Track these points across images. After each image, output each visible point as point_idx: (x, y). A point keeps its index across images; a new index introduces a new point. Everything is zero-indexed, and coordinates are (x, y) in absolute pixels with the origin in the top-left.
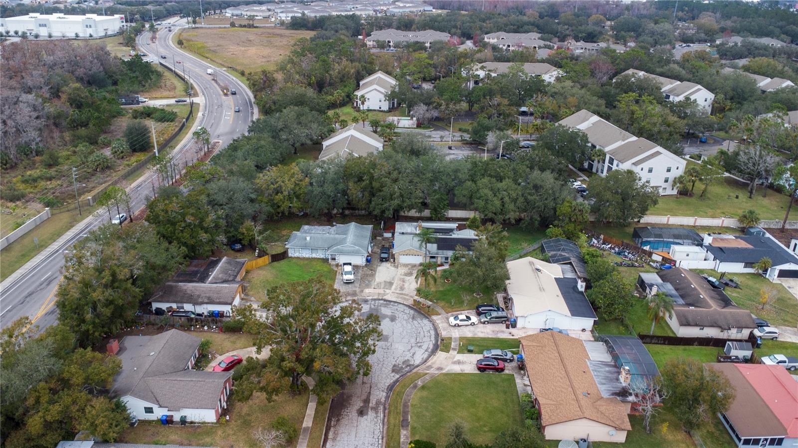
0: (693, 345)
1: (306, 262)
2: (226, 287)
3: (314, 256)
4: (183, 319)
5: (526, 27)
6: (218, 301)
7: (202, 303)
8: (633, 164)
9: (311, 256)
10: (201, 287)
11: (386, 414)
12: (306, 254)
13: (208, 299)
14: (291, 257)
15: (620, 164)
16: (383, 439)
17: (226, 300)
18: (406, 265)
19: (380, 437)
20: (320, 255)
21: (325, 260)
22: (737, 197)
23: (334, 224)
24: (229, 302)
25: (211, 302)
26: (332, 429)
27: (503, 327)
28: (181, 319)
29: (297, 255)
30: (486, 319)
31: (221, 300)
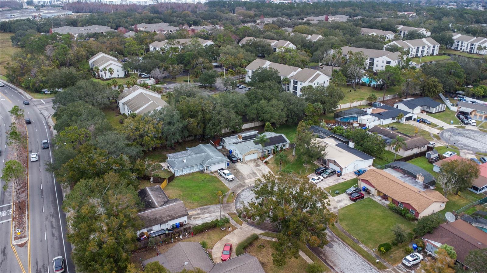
0: (413, 158)
1: (191, 177)
2: (175, 205)
3: (192, 171)
4: (162, 236)
5: (155, 20)
6: (177, 216)
7: (167, 221)
8: (309, 82)
9: (190, 172)
10: (157, 211)
11: (342, 241)
12: (187, 171)
13: (170, 217)
14: (177, 177)
15: (303, 83)
16: (356, 254)
17: (182, 213)
18: (250, 161)
19: (354, 254)
20: (196, 169)
21: (202, 172)
22: (351, 91)
23: (187, 148)
24: (186, 213)
25: (173, 218)
26: (327, 261)
27: (335, 176)
28: (160, 237)
29: (181, 174)
30: (327, 175)
31: (179, 214)
